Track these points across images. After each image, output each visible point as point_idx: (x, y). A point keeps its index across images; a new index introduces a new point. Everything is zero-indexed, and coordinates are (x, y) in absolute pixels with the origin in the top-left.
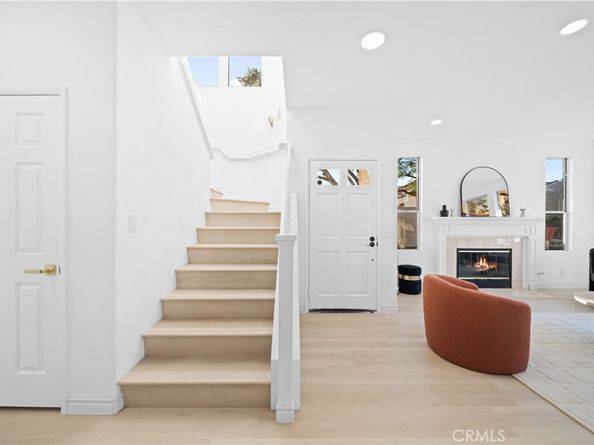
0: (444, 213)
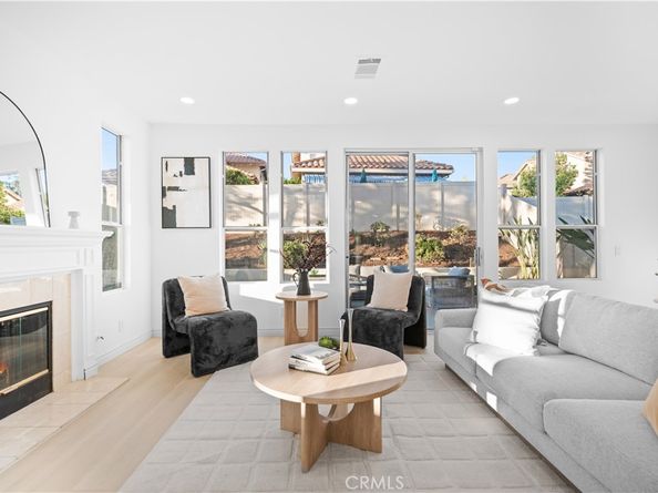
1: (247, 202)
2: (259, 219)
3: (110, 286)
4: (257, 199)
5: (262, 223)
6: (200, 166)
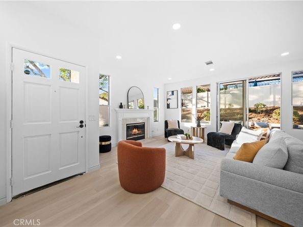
0: (121, 107)
1: (201, 99)
2: (206, 104)
3: (156, 121)
4: (204, 97)
5: (206, 106)
6: (175, 93)
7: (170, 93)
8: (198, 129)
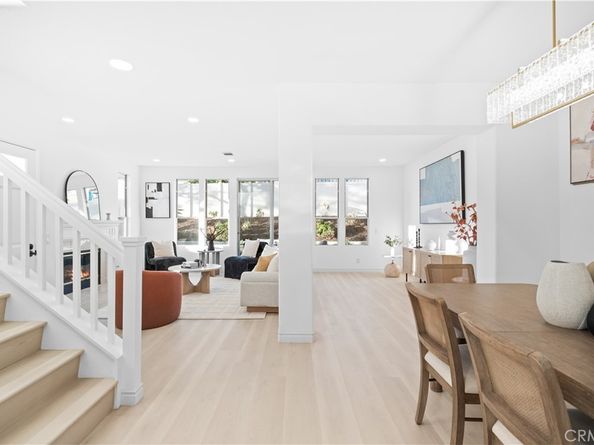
6: (165, 187)
7: (155, 187)
8: (211, 254)
